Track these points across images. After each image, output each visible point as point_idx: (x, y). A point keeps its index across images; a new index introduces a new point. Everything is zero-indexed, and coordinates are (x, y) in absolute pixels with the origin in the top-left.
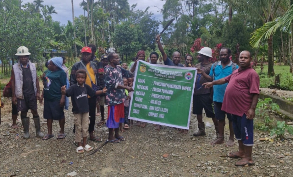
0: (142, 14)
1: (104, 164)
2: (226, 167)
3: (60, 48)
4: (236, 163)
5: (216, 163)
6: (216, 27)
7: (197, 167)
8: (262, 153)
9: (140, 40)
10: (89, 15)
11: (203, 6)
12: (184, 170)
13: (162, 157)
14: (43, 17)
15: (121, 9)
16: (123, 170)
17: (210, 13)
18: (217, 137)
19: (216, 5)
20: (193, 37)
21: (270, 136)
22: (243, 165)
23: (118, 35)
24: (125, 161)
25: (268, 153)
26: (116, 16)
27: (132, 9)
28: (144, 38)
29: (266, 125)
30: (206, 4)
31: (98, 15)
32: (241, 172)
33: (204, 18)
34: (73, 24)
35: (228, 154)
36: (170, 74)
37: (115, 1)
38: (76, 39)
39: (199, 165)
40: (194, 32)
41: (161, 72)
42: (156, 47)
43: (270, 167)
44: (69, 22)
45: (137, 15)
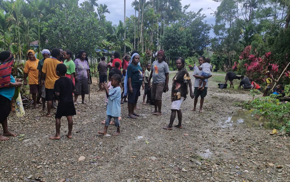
0: (194, 16)
3: (111, 49)
9: (188, 45)
10: (140, 15)
11: (261, 10)
14: (98, 16)
15: (173, 10)
20: (244, 44)
27: (184, 11)
30: (266, 8)
31: (149, 16)
33: (260, 24)
34: (124, 25)
37: (167, 1)
38: (126, 40)
40: (246, 39)
44: (120, 22)
45: (188, 17)
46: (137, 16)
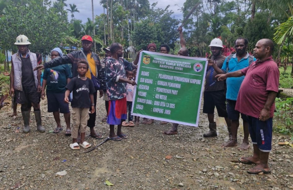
0: (162, 12)
1: (99, 163)
2: (236, 174)
3: (79, 46)
4: (248, 170)
5: (225, 169)
6: (238, 25)
7: (202, 173)
8: (280, 159)
9: (159, 39)
10: (109, 13)
11: (225, 4)
12: (187, 175)
13: (164, 159)
15: (141, 8)
16: (118, 171)
17: (232, 11)
18: (230, 139)
19: (239, 3)
20: (213, 35)
21: (291, 140)
22: (257, 173)
23: (137, 34)
24: (122, 161)
25: (288, 160)
26: (136, 15)
27: (153, 8)
28: (163, 37)
29: (286, 128)
30: (229, 2)
31: (117, 13)
32: (253, 180)
33: (225, 17)
35: (240, 158)
38: (95, 37)
39: (205, 170)
40: (214, 31)
41: (167, 63)
43: (289, 176)
44: (88, 19)
45: (157, 13)
46: (106, 13)
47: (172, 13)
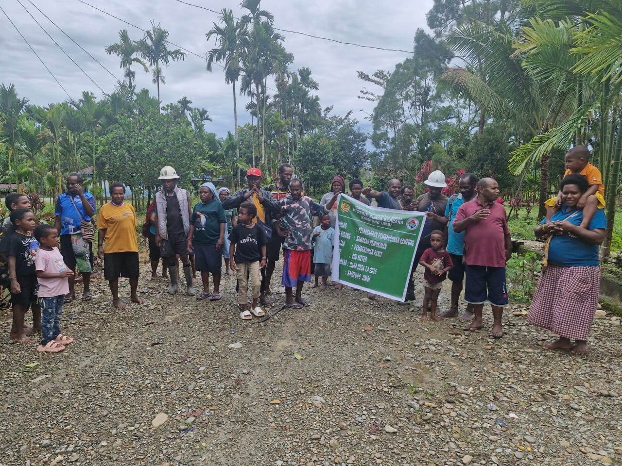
0: (341, 122)
2: (457, 349)
3: (216, 174)
5: (442, 342)
6: (457, 143)
7: (414, 347)
9: (335, 164)
10: (260, 123)
12: (395, 349)
14: (191, 125)
15: (308, 115)
17: (449, 121)
19: (459, 108)
20: (419, 159)
23: (302, 155)
26: (300, 126)
27: (326, 115)
28: (342, 160)
30: (444, 107)
31: (273, 123)
33: (438, 130)
34: (236, 137)
36: (385, 220)
37: (299, 102)
39: (417, 344)
40: (421, 151)
41: (370, 216)
42: (360, 174)
44: (229, 133)
45: (332, 123)
46: (255, 123)
47: (356, 123)
